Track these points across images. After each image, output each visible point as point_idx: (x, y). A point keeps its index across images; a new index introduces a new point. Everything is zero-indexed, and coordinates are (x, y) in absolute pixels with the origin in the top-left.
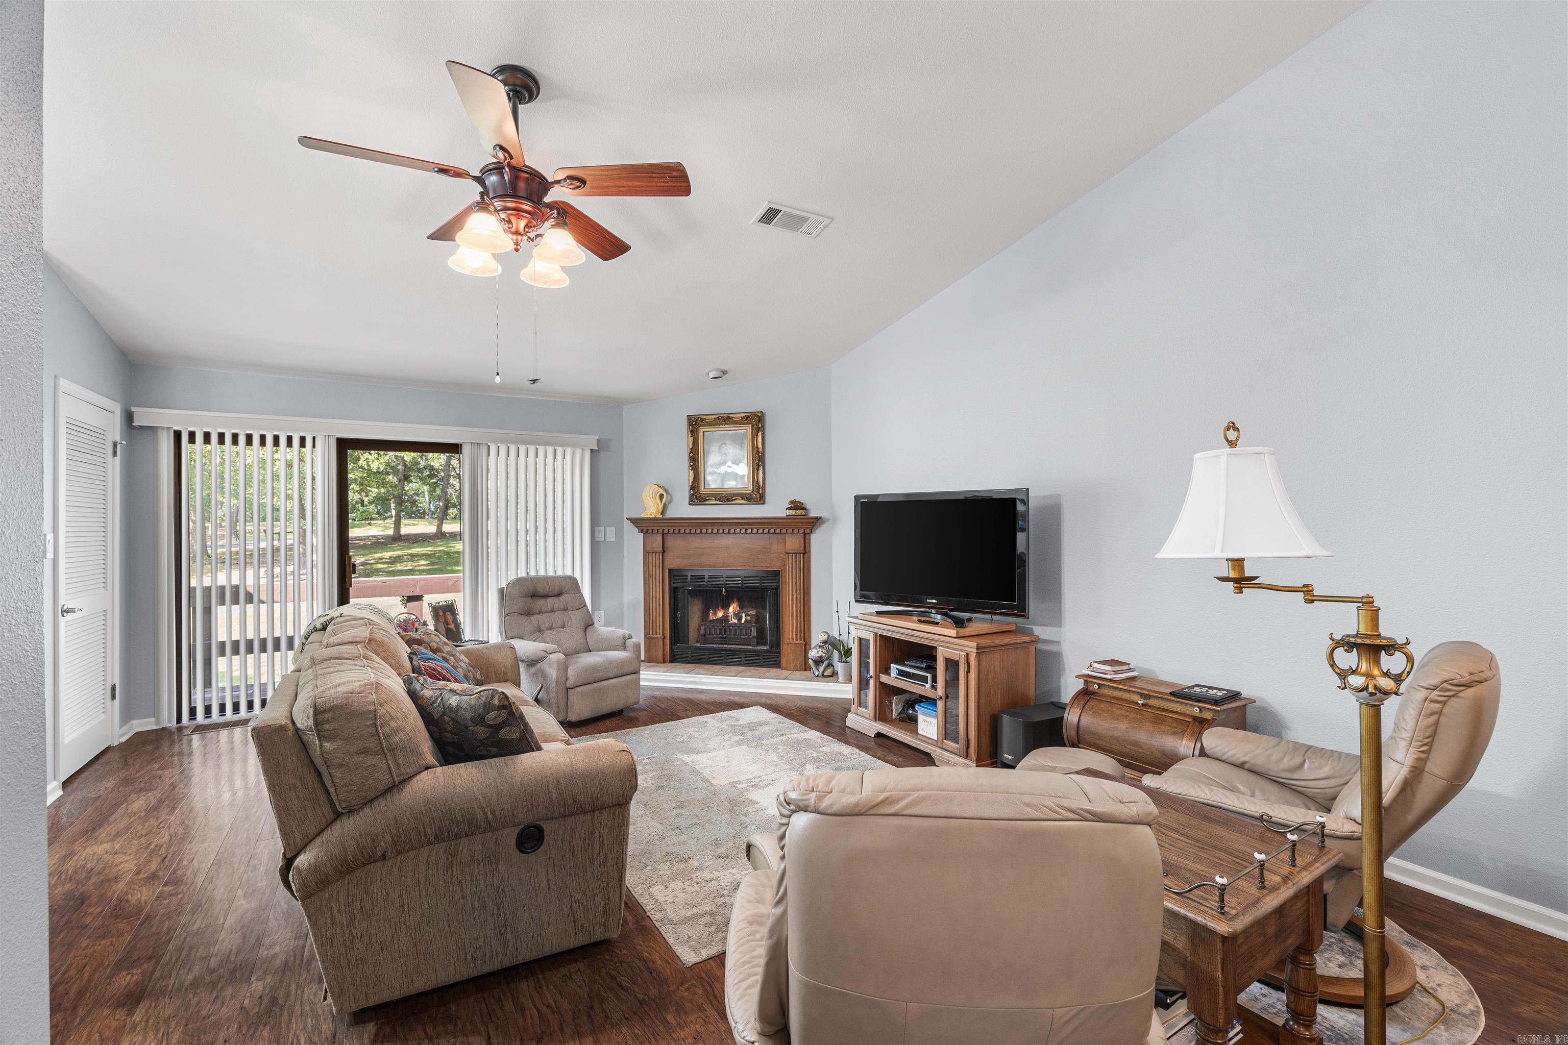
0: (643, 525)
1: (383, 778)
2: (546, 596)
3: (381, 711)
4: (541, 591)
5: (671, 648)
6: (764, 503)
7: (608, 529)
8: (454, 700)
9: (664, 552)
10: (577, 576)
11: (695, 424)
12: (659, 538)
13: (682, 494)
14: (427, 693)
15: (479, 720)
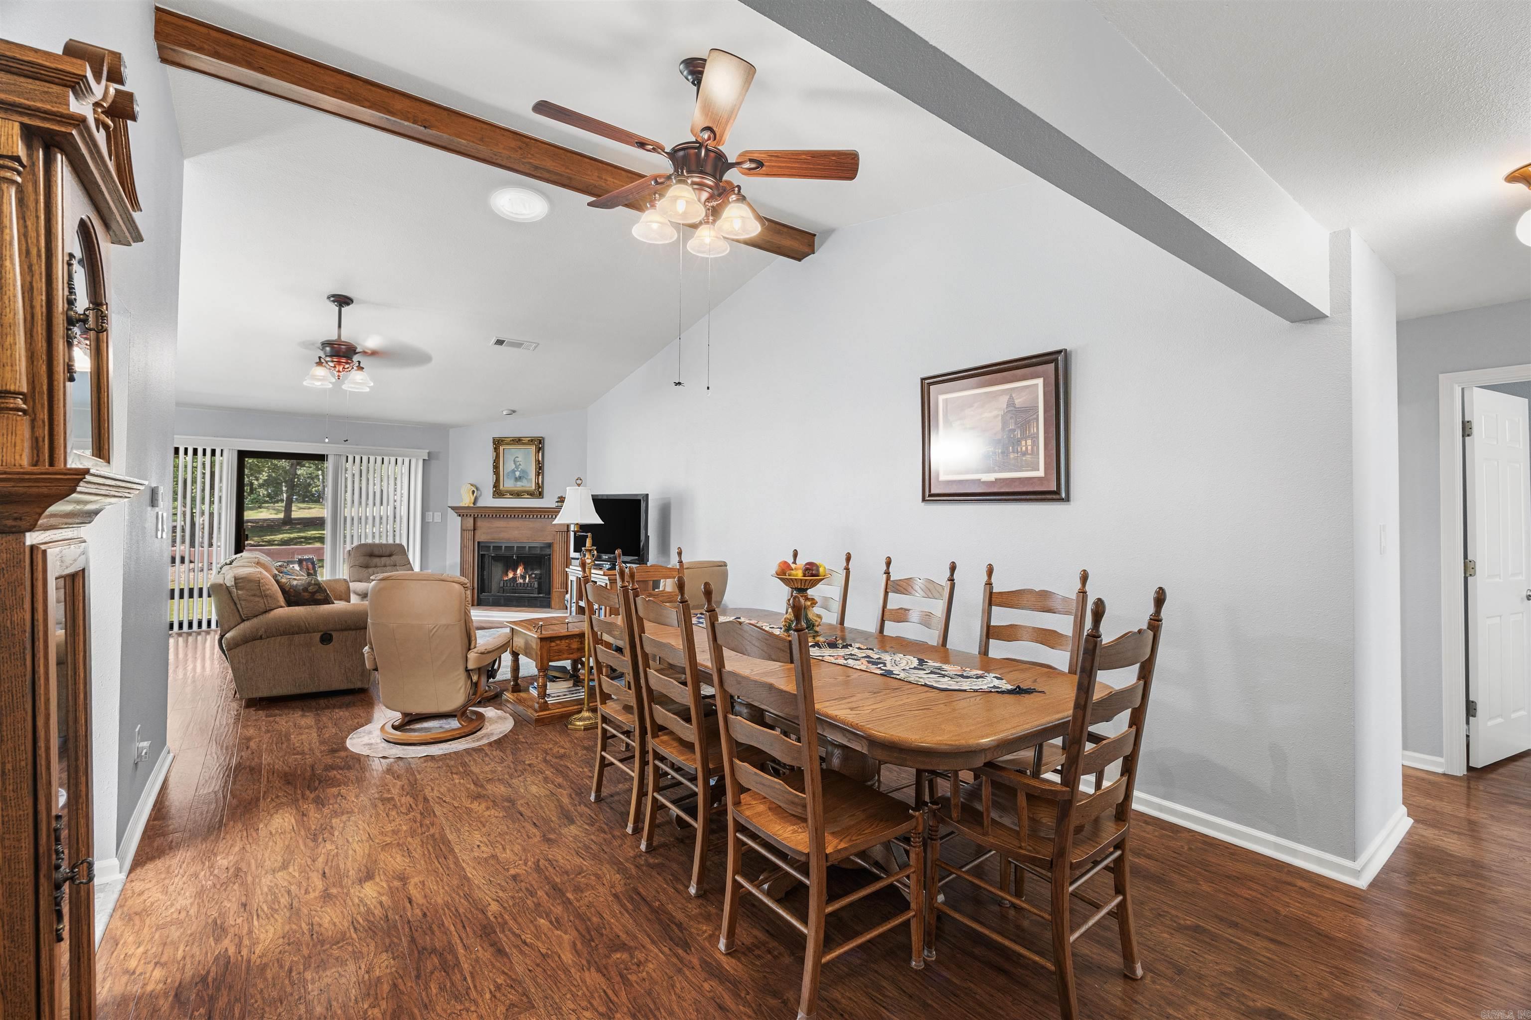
0: (459, 511)
1: (261, 606)
2: (380, 556)
3: (262, 581)
4: (377, 553)
5: (478, 596)
6: (543, 498)
7: (435, 514)
8: (295, 583)
9: (474, 530)
10: (405, 544)
11: (498, 443)
12: (471, 520)
13: (488, 490)
14: (284, 580)
15: (305, 590)
